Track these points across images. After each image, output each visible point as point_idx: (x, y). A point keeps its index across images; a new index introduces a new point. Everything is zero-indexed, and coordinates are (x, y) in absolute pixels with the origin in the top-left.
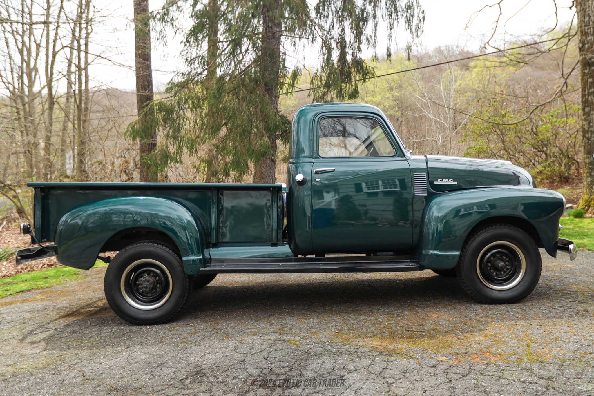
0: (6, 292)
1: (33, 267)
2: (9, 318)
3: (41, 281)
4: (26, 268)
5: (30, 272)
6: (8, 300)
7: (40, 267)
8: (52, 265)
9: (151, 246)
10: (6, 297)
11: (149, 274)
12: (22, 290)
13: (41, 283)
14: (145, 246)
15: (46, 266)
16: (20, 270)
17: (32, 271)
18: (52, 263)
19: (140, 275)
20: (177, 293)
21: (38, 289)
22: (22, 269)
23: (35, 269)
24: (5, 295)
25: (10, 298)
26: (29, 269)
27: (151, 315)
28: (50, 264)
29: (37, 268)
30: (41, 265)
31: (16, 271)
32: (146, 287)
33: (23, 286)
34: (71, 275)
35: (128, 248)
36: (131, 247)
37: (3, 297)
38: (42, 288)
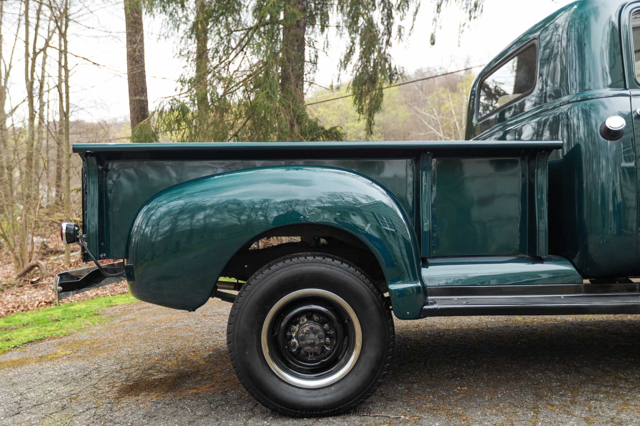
0: (7, 344)
1: (27, 306)
2: (32, 394)
3: (52, 325)
4: (18, 307)
5: (24, 312)
6: (15, 356)
7: (36, 305)
8: (50, 303)
9: (321, 262)
10: (9, 351)
11: (310, 318)
12: (31, 339)
13: (53, 328)
14: (309, 262)
15: (43, 303)
16: (11, 309)
17: (26, 311)
18: (51, 299)
19: (294, 320)
20: (372, 353)
21: (52, 338)
22: (14, 308)
23: (30, 308)
24: (7, 348)
25: (15, 353)
26: (22, 308)
27: (321, 399)
28: (47, 301)
29: (32, 306)
30: (38, 303)
31: (6, 310)
32: (313, 345)
33: (29, 333)
34: (90, 316)
35: (274, 267)
36: (281, 264)
37: (4, 352)
38: (59, 337)
